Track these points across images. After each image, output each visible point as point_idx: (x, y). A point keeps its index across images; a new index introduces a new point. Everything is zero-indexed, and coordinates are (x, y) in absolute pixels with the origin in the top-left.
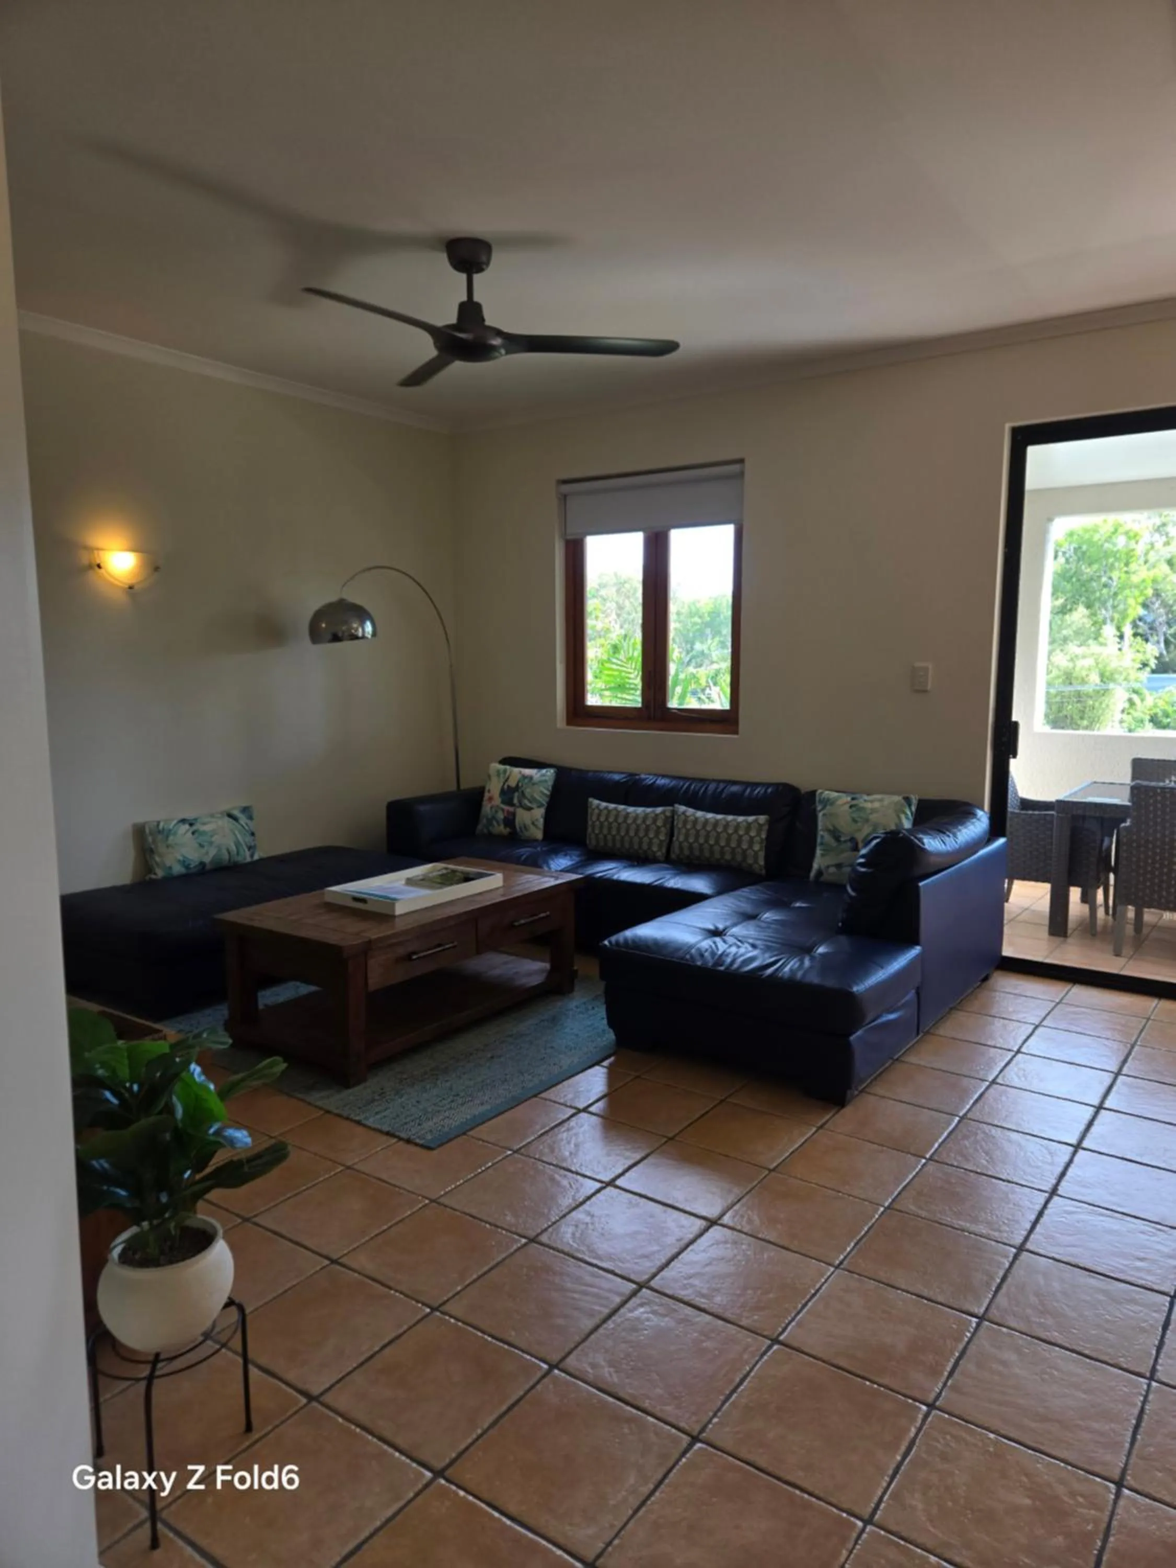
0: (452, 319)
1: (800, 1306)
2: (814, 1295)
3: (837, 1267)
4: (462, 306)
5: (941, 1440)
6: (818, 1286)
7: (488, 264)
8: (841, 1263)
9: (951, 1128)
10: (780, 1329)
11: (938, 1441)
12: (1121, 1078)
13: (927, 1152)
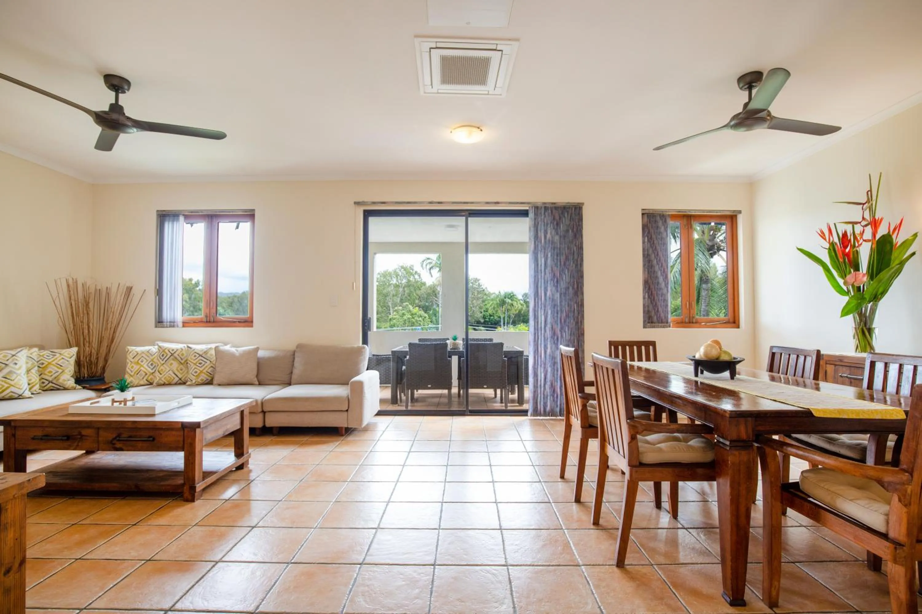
0: (106, 109)
1: (300, 547)
2: (306, 541)
3: (315, 528)
4: (112, 105)
5: (367, 574)
6: (307, 537)
7: (128, 90)
8: (317, 526)
9: (356, 470)
10: (291, 558)
11: (366, 575)
12: (415, 442)
13: (348, 479)
